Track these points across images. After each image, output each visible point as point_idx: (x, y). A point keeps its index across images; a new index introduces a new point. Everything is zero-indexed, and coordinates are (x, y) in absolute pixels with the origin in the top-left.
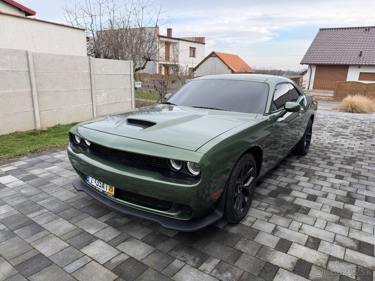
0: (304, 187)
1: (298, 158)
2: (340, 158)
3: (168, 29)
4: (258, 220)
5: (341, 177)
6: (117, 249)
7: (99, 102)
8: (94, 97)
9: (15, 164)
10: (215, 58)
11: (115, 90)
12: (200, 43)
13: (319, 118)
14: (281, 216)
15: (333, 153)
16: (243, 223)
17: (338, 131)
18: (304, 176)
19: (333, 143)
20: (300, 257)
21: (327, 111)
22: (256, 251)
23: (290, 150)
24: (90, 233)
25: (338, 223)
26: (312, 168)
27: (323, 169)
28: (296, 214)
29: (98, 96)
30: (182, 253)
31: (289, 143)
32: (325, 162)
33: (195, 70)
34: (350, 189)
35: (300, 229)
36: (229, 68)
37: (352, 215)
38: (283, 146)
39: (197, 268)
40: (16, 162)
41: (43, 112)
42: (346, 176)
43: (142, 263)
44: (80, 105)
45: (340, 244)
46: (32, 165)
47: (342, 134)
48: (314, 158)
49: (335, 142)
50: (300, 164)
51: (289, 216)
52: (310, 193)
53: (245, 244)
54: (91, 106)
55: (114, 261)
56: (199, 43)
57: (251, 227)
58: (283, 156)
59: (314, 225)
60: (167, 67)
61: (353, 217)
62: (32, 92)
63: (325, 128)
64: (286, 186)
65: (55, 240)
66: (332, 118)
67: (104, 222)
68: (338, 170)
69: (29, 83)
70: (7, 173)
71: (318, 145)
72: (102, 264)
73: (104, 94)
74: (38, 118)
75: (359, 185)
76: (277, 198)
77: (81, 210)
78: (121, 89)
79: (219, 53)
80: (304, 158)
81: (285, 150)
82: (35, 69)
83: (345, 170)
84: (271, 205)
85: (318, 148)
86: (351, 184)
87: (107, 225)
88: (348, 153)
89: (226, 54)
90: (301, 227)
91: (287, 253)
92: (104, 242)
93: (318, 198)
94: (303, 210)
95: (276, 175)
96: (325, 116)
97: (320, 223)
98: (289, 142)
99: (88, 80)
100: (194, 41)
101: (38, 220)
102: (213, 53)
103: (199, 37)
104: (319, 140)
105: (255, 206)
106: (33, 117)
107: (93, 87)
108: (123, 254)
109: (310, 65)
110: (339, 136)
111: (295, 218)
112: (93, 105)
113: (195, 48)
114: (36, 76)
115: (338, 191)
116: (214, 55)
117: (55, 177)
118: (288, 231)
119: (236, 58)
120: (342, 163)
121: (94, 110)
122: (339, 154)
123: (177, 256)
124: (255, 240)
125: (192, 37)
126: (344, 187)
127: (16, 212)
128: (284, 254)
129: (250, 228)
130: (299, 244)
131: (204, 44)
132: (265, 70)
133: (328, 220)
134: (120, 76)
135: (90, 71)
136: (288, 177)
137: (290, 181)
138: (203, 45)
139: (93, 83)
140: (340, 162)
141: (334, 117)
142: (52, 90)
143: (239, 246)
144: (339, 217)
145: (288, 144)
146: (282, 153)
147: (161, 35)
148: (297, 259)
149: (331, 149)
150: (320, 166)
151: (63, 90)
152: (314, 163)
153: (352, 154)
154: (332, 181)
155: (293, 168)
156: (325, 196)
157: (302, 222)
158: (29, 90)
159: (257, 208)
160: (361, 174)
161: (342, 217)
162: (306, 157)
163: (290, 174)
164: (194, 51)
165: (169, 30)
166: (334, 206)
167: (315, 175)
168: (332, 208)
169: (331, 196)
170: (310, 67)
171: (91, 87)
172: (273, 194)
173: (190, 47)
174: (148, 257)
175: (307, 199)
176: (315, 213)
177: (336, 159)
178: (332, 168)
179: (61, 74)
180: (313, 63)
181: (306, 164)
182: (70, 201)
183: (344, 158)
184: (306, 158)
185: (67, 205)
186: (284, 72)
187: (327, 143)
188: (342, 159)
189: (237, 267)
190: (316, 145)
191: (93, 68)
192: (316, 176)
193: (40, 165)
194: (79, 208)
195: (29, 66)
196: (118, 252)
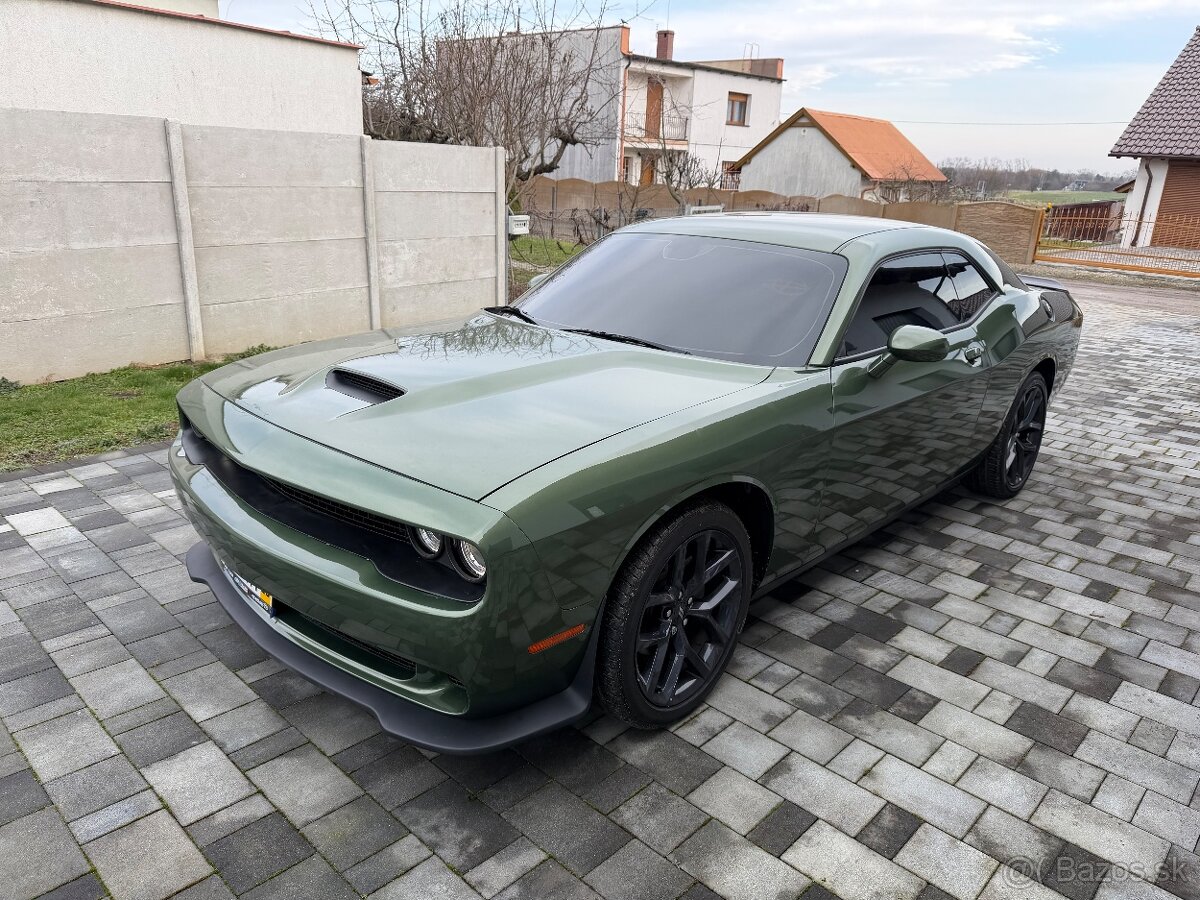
0: (951, 618)
1: (976, 510)
2: (1135, 518)
3: (659, 33)
4: (737, 724)
5: (1102, 592)
6: (248, 778)
7: (389, 279)
8: (374, 265)
9: (80, 472)
10: (807, 129)
11: (444, 241)
12: (767, 78)
13: (1128, 358)
14: (823, 717)
15: (1120, 496)
16: (681, 733)
17: (1177, 411)
18: (973, 576)
19: (1134, 458)
20: (818, 878)
21: (1170, 332)
22: (679, 839)
23: (951, 471)
24: (194, 717)
25: (1019, 764)
26: (1018, 548)
27: (1052, 554)
28: (879, 716)
29: (388, 259)
30: (437, 817)
31: (960, 446)
32: (1072, 530)
33: (739, 169)
34: (1118, 640)
35: (867, 773)
36: (855, 165)
37: (1084, 738)
38: (932, 456)
39: (460, 872)
40: (86, 465)
41: (214, 309)
42: (1130, 587)
43: (302, 835)
44: (329, 289)
45: (987, 847)
46: (125, 479)
47: (1186, 424)
48: (1037, 512)
49: (1145, 454)
50: (975, 531)
51: (852, 720)
52: (965, 644)
53: (654, 809)
54: (365, 290)
55: (222, 817)
56: (761, 78)
57: (702, 748)
58: (916, 495)
59: (924, 763)
60: (649, 159)
61: (1083, 751)
62: (179, 246)
63: (1132, 399)
64: (890, 611)
65: (87, 729)
66: (1176, 359)
67: (250, 685)
68: (1108, 565)
69: (170, 219)
70: (44, 502)
71: (1076, 464)
72: (184, 824)
73: (407, 256)
74: (196, 326)
75: (1161, 627)
76: (839, 650)
77: (200, 638)
78: (462, 239)
79: (822, 114)
80: (1003, 509)
81: (933, 472)
82: (188, 178)
83: (1131, 566)
84: (803, 676)
85: (1068, 475)
86: (1129, 624)
87: (255, 697)
88: (1176, 501)
89: (849, 117)
90: (875, 765)
91: (779, 858)
92: (221, 752)
93: (988, 663)
94: (913, 703)
95: (871, 566)
96: (1155, 351)
97: (950, 760)
98: (960, 441)
99: (357, 211)
100: (747, 71)
101: (67, 659)
102: (803, 113)
103: (765, 60)
104: (1088, 442)
105: (751, 672)
106: (181, 323)
107: (370, 231)
108: (259, 798)
109: (1148, 160)
110: (1169, 430)
111: (869, 730)
112: (369, 287)
113: (746, 96)
114: (193, 199)
115: (1073, 642)
116: (804, 120)
117: (173, 524)
118: (819, 777)
119: (886, 129)
120: (1134, 539)
121: (373, 304)
122: (1139, 501)
123: (416, 822)
124: (693, 797)
125: (741, 58)
126: (1102, 630)
127: (21, 629)
128: (769, 860)
129: (697, 751)
130: (839, 829)
131: (780, 81)
132: (1000, 169)
133: (982, 752)
134: (462, 198)
135: (363, 180)
136: (911, 575)
137: (911, 593)
138: (775, 84)
139: (371, 219)
140: (1130, 533)
141: (1189, 355)
142: (243, 241)
143: (629, 815)
144: (1029, 743)
145: (952, 450)
146: (916, 484)
147: (634, 53)
148: (805, 882)
149: (1118, 480)
150: (1048, 543)
151: (276, 240)
152: (1029, 529)
153: (1189, 504)
154: (1064, 605)
155: (943, 542)
156: (1015, 659)
157: (886, 749)
158: (172, 239)
159: (753, 682)
160: (1189, 586)
161: (1041, 745)
162: (1012, 505)
163: (923, 568)
164: (744, 106)
165: (665, 37)
166: (1030, 698)
167: (1012, 577)
168: (1019, 708)
169: (1038, 662)
170: (1147, 168)
171: (366, 231)
172: (831, 636)
173: (730, 93)
174: (330, 816)
175: (943, 665)
176: (947, 719)
177: (1121, 519)
178: (1090, 552)
179: (269, 190)
180: (1157, 151)
181: (997, 532)
182: (180, 607)
183: (1152, 521)
184: (1009, 511)
185: (170, 620)
186: (1067, 176)
187: (1113, 456)
188: (1143, 521)
189: (591, 887)
190: (1069, 462)
191: (374, 173)
192: (1015, 580)
193: (147, 479)
194: (196, 633)
195: (170, 167)
196: (246, 791)
